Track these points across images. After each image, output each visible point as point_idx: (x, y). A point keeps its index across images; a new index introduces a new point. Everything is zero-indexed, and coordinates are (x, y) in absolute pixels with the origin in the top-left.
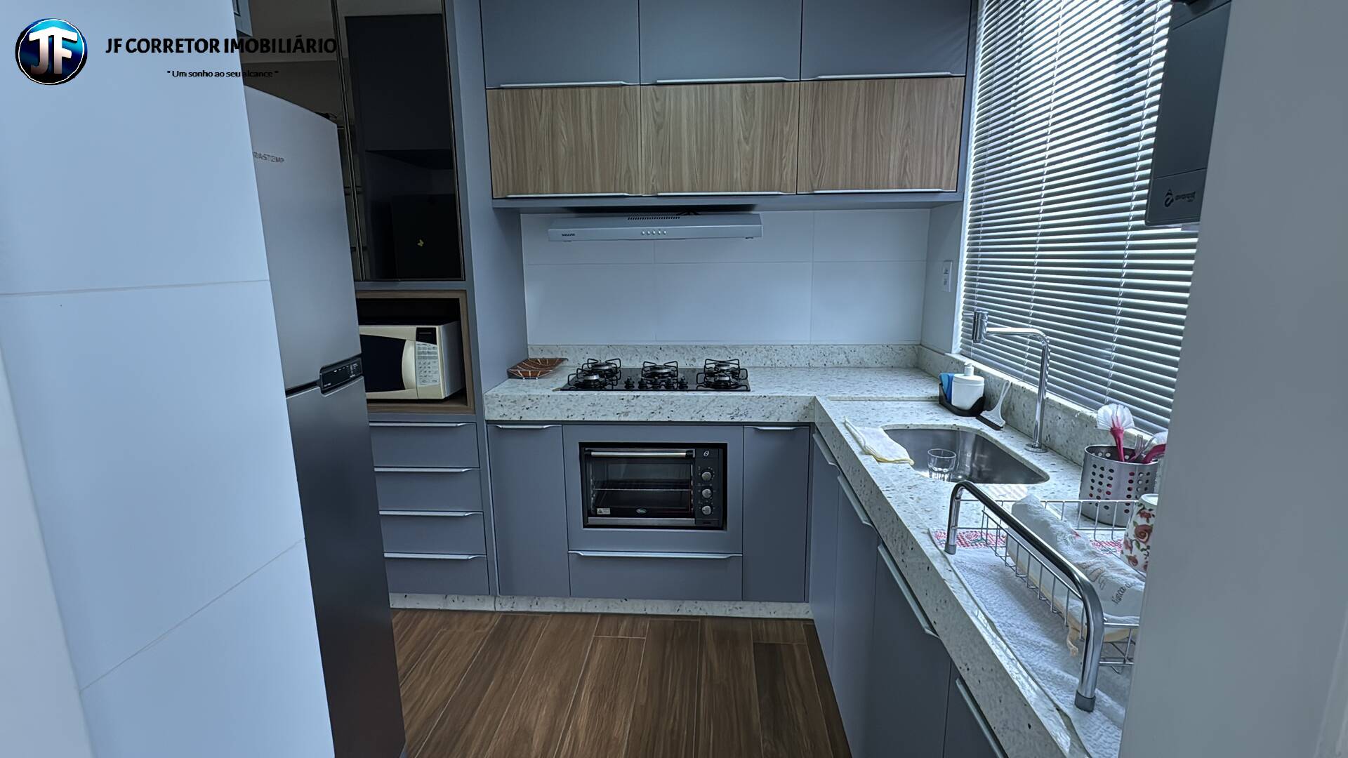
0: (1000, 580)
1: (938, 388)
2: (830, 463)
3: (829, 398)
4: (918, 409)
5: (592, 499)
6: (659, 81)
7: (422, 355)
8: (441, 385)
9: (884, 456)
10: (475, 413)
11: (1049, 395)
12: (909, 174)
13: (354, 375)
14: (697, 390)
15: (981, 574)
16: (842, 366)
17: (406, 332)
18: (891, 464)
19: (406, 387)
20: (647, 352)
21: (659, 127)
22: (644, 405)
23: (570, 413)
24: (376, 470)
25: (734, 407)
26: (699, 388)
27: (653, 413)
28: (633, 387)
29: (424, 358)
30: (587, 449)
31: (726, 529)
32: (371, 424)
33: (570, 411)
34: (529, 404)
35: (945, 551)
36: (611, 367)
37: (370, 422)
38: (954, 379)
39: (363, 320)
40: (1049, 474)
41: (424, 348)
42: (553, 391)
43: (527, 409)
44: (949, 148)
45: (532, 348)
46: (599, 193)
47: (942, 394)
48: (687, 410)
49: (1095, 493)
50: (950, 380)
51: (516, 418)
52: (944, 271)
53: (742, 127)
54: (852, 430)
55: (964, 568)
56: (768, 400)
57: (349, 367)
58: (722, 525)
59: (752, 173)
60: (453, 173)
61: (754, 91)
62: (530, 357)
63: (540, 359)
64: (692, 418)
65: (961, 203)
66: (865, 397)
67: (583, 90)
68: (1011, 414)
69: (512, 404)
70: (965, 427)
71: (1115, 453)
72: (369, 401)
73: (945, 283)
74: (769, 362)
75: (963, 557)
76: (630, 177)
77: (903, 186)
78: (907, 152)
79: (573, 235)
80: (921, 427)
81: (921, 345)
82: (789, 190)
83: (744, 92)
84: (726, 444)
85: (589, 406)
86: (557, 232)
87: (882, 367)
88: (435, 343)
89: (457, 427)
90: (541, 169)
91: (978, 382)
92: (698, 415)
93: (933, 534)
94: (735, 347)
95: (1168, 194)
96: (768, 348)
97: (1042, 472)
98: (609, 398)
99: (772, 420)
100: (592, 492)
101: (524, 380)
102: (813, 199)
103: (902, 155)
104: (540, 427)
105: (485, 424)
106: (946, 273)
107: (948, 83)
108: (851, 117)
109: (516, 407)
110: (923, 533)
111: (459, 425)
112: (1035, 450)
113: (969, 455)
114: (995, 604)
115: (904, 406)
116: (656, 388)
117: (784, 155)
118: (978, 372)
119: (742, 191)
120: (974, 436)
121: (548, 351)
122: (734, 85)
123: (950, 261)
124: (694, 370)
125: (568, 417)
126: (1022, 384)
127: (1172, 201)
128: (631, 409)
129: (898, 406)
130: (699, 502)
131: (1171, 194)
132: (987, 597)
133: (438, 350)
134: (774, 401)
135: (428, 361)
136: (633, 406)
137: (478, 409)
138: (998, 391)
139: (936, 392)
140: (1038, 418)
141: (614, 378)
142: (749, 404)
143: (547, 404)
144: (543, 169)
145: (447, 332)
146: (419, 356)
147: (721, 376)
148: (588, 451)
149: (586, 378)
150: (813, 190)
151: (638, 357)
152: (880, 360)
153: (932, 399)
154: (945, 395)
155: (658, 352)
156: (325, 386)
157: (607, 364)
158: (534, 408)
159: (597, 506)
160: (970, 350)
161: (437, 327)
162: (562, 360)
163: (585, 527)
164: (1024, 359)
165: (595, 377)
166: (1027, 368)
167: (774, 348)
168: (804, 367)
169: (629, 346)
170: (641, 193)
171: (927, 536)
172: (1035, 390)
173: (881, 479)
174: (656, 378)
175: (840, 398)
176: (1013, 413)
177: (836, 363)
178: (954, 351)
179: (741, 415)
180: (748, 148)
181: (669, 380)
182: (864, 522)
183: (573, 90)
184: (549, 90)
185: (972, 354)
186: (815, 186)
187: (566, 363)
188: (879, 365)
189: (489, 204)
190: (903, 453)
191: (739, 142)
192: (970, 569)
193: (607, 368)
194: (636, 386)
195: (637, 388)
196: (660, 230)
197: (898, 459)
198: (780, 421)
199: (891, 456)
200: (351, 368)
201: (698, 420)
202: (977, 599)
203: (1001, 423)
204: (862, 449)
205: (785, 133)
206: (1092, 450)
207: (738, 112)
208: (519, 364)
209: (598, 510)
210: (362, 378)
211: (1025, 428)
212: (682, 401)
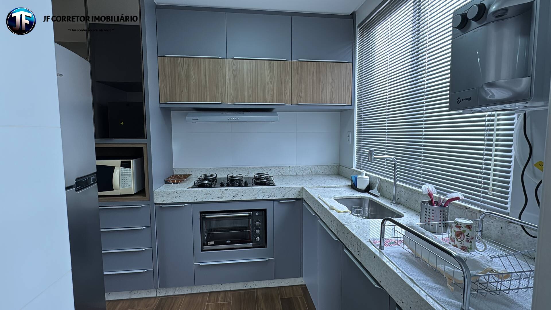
0: (407, 260)
1: (351, 182)
2: (313, 215)
3: (309, 187)
4: (344, 190)
5: (205, 238)
6: (234, 58)
7: (123, 174)
8: (133, 188)
9: (339, 210)
10: (149, 200)
11: (398, 183)
12: (334, 98)
13: (92, 182)
14: (252, 186)
15: (398, 258)
16: (309, 174)
17: (116, 163)
18: (342, 213)
19: (114, 189)
20: (228, 171)
21: (235, 77)
22: (230, 193)
23: (196, 198)
24: (101, 230)
25: (269, 193)
26: (253, 185)
27: (234, 197)
28: (224, 185)
29: (124, 175)
30: (203, 215)
31: (267, 247)
32: (100, 208)
33: (195, 197)
34: (176, 195)
35: (380, 249)
36: (213, 177)
37: (100, 207)
38: (357, 177)
39: (98, 158)
40: (403, 214)
41: (124, 170)
42: (188, 188)
43: (175, 197)
44: (348, 89)
45: (175, 170)
46: (208, 102)
47: (353, 184)
48: (249, 195)
49: (427, 220)
50: (356, 178)
51: (170, 202)
52: (348, 136)
53: (269, 77)
54: (323, 200)
55: (391, 256)
56: (284, 189)
57: (90, 178)
58: (264, 246)
59: (273, 96)
60: (143, 94)
61: (274, 64)
62: (174, 174)
63: (179, 175)
64: (251, 198)
65: (353, 110)
66: (322, 186)
67: (202, 59)
68: (381, 190)
69: (168, 195)
70: (364, 197)
71: (431, 203)
72: (99, 196)
73: (349, 140)
74: (280, 174)
75: (388, 251)
76: (222, 96)
77: (332, 102)
78: (333, 90)
79: (198, 119)
80: (348, 198)
81: (339, 165)
82: (288, 103)
83: (270, 64)
84: (266, 209)
85: (205, 195)
86: (189, 118)
87: (325, 175)
88: (130, 168)
89: (140, 207)
90: (182, 91)
91: (367, 179)
92: (254, 197)
93: (372, 242)
94: (266, 167)
95: (458, 99)
96: (280, 168)
97: (401, 213)
98: (214, 191)
99: (285, 198)
100: (205, 234)
101: (172, 184)
102: (299, 107)
103: (331, 91)
104: (182, 205)
105: (154, 205)
106: (349, 137)
107: (347, 65)
108: (311, 75)
109: (170, 197)
110: (368, 241)
111: (141, 206)
112: (394, 204)
113: (367, 209)
114: (409, 271)
115: (339, 190)
116: (234, 185)
117: (286, 89)
118: (366, 175)
119: (270, 103)
120: (368, 200)
121: (183, 171)
122: (265, 61)
123: (350, 132)
124: (249, 178)
125: (195, 200)
126: (385, 179)
127: (460, 101)
128: (224, 195)
129: (336, 189)
130: (254, 236)
131: (460, 99)
132: (405, 268)
133: (132, 171)
134: (286, 189)
135: (126, 176)
136: (225, 194)
137: (151, 198)
138: (375, 182)
139: (350, 183)
140: (394, 192)
141: (215, 182)
142: (276, 191)
143: (185, 195)
144: (183, 91)
145: (135, 162)
146: (122, 174)
147: (263, 180)
148: (204, 215)
149: (202, 182)
150: (298, 103)
151: (224, 173)
152: (324, 172)
153: (348, 186)
154: (354, 184)
155: (233, 171)
156: (77, 188)
157: (211, 176)
158: (178, 197)
159: (208, 240)
160: (361, 166)
161: (132, 161)
162: (189, 175)
163: (202, 251)
164: (384, 169)
165: (207, 182)
166: (386, 172)
167: (282, 168)
168: (295, 175)
169: (220, 168)
170: (227, 103)
171: (369, 243)
172: (393, 181)
173: (342, 220)
174: (234, 181)
175: (313, 187)
176: (382, 190)
177: (307, 173)
178: (354, 167)
179: (272, 196)
180: (271, 86)
181: (240, 182)
182: (335, 239)
183: (198, 59)
184: (187, 59)
185: (362, 168)
186: (299, 102)
187: (191, 176)
188: (324, 174)
189: (158, 105)
190: (346, 209)
191: (268, 83)
192: (393, 256)
193: (211, 178)
194: (226, 185)
195: (226, 186)
196: (236, 118)
197: (345, 211)
198: (289, 198)
199: (342, 210)
200: (91, 179)
201: (254, 199)
202: (401, 269)
203: (378, 194)
204: (330, 207)
205: (286, 80)
206: (423, 202)
207: (267, 72)
208: (170, 177)
209: (208, 242)
210: (96, 184)
211: (387, 196)
212: (247, 191)
